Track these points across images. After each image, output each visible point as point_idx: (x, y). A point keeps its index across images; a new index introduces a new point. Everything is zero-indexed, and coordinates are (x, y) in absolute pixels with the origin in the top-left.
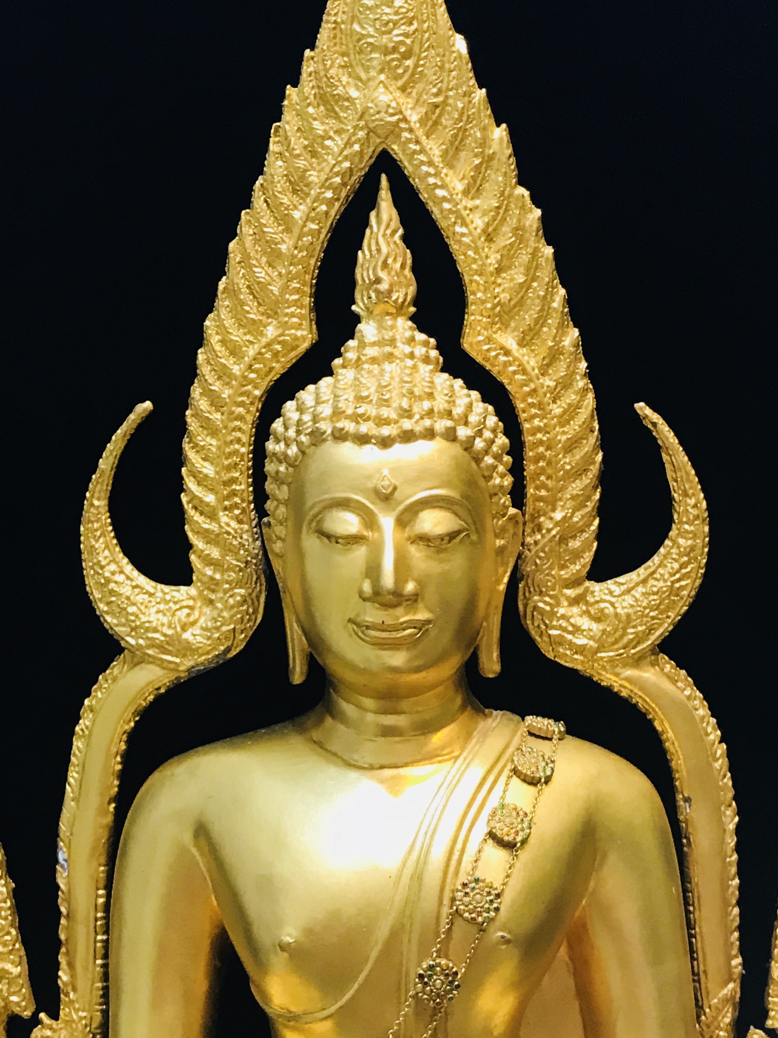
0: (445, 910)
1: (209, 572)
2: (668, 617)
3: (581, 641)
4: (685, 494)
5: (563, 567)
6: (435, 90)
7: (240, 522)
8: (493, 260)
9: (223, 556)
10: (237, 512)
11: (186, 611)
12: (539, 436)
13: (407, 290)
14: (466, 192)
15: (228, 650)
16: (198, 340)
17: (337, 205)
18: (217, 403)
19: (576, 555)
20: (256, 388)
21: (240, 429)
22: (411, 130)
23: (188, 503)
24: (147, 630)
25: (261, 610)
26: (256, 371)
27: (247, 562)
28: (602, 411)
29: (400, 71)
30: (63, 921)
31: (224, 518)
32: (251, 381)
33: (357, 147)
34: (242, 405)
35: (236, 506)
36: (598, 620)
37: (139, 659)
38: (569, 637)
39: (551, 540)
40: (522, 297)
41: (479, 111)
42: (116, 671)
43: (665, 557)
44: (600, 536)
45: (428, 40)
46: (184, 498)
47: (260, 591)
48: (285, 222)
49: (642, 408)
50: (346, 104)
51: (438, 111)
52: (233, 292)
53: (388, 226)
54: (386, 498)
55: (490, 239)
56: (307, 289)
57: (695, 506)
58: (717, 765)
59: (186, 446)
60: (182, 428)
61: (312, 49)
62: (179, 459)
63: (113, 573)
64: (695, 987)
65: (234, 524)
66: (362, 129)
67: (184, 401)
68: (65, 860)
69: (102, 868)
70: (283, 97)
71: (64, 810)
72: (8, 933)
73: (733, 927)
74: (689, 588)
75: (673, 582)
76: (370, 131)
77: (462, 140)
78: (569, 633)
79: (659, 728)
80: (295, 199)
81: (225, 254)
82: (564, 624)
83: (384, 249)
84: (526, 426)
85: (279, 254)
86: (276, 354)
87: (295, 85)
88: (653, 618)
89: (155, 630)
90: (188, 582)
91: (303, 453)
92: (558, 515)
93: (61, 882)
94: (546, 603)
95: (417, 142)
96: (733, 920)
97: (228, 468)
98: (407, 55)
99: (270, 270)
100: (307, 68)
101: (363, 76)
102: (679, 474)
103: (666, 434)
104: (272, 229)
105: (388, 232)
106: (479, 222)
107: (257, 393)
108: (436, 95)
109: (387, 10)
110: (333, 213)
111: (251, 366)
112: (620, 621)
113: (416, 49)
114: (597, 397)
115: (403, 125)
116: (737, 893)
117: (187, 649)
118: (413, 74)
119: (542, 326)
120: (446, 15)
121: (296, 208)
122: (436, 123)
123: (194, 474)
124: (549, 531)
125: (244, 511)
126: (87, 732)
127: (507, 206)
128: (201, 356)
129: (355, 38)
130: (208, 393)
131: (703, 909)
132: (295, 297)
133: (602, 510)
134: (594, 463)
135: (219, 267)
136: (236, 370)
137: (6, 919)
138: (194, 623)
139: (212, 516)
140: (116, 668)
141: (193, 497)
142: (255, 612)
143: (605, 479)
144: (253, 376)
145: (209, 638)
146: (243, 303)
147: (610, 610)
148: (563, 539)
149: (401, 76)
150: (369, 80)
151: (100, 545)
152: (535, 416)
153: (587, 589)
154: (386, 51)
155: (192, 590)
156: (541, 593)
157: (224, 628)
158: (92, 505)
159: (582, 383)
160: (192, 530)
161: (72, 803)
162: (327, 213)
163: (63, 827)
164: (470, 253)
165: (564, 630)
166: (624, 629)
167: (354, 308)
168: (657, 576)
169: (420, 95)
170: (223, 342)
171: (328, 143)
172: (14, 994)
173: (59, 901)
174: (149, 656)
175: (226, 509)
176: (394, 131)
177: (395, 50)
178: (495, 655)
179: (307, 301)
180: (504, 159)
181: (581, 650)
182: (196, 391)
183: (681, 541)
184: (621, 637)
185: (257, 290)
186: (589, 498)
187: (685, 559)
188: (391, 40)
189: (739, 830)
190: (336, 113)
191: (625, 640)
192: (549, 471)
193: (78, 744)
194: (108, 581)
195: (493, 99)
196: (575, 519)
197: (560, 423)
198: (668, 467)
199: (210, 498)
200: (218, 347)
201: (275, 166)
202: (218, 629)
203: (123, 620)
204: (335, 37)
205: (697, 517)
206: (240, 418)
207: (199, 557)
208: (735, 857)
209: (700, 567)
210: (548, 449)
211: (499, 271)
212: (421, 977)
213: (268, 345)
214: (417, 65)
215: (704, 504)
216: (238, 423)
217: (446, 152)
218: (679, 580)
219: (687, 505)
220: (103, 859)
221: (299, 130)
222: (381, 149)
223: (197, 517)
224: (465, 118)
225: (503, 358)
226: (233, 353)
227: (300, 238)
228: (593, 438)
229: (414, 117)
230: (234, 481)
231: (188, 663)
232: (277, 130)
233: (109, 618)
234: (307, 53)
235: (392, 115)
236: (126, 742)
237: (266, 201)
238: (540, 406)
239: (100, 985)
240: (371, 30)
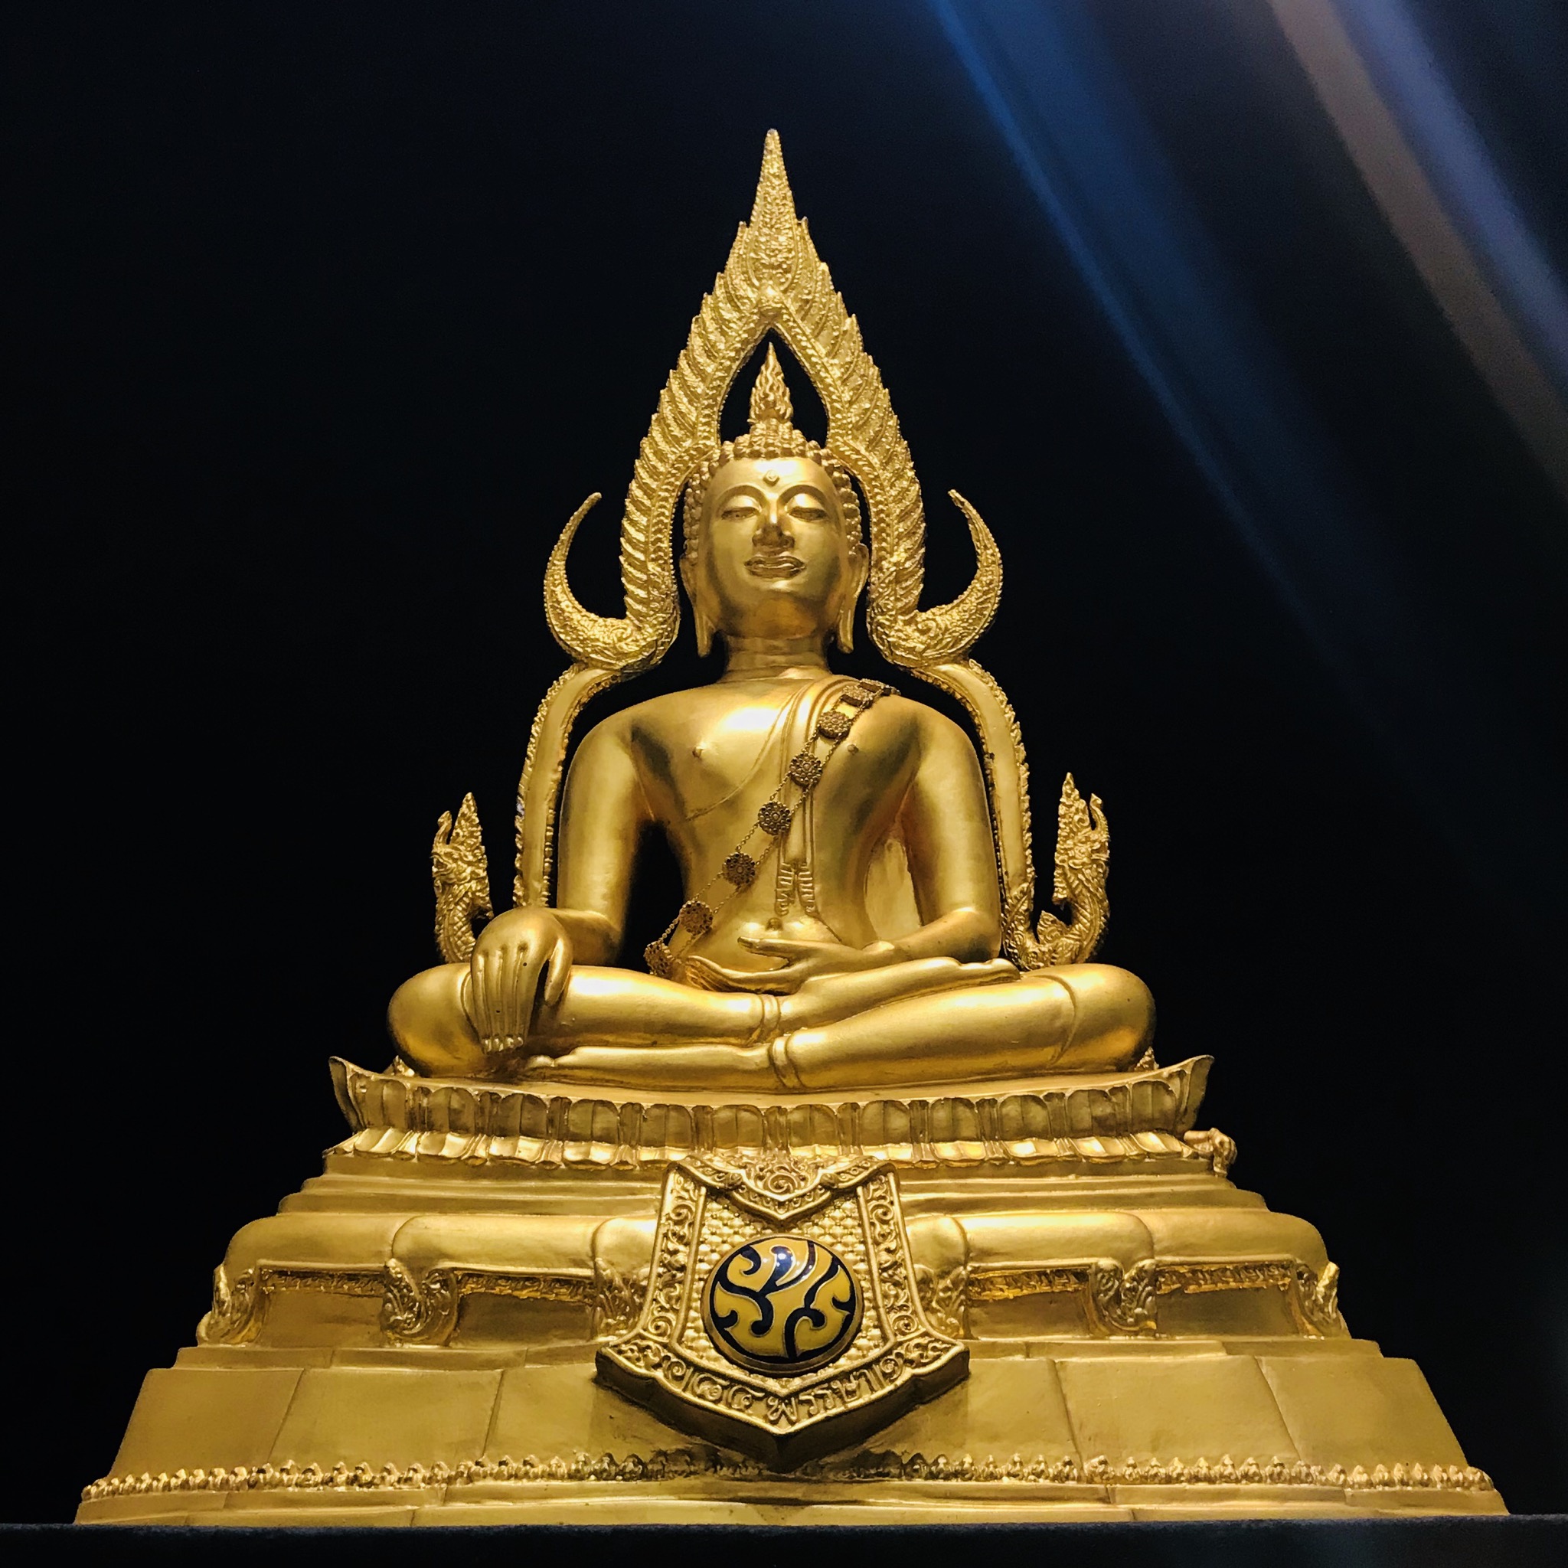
0: (813, 730)
1: (639, 607)
2: (975, 629)
3: (911, 644)
4: (986, 548)
5: (897, 600)
6: (807, 292)
7: (663, 570)
8: (847, 397)
9: (649, 593)
10: (661, 562)
11: (622, 630)
12: (881, 506)
13: (786, 408)
14: (828, 355)
15: (651, 656)
16: (637, 453)
17: (737, 363)
18: (648, 491)
19: (908, 591)
20: (676, 480)
21: (665, 507)
22: (790, 314)
23: (625, 561)
24: (593, 640)
25: (676, 631)
26: (676, 469)
27: (667, 594)
28: (926, 495)
29: (783, 280)
30: (518, 855)
31: (651, 566)
32: (673, 475)
33: (752, 325)
34: (667, 490)
35: (661, 558)
36: (923, 632)
37: (586, 664)
38: (903, 643)
39: (889, 576)
40: (868, 418)
41: (837, 305)
42: (567, 676)
43: (972, 589)
44: (925, 579)
45: (802, 263)
46: (622, 559)
47: (676, 619)
48: (702, 375)
49: (953, 493)
50: (746, 301)
51: (808, 306)
52: (662, 420)
53: (773, 370)
54: (772, 484)
55: (844, 382)
56: (715, 417)
57: (992, 555)
58: (1013, 734)
59: (625, 523)
60: (622, 512)
61: (722, 272)
62: (619, 531)
63: (567, 607)
64: (1000, 888)
65: (659, 569)
66: (756, 314)
67: (625, 492)
68: (523, 809)
69: (551, 811)
70: (702, 298)
71: (524, 775)
72: (478, 848)
73: (1028, 845)
74: (989, 610)
75: (978, 604)
76: (762, 314)
77: (825, 323)
78: (904, 640)
79: (970, 709)
80: (708, 361)
81: (657, 398)
82: (900, 634)
83: (771, 380)
84: (871, 501)
85: (697, 396)
86: (692, 458)
87: (710, 293)
88: (964, 628)
89: (598, 640)
90: (621, 616)
91: (712, 475)
92: (894, 559)
93: (518, 825)
94: (887, 620)
95: (794, 321)
96: (1027, 840)
97: (655, 533)
98: (786, 271)
99: (689, 406)
100: (718, 282)
101: (757, 283)
102: (980, 535)
103: (971, 511)
104: (692, 379)
105: (774, 373)
106: (837, 373)
107: (678, 483)
108: (809, 294)
109: (773, 243)
110: (734, 367)
111: (673, 465)
112: (940, 629)
113: (794, 268)
114: (922, 487)
115: (784, 311)
116: (1030, 821)
117: (621, 655)
118: (792, 283)
119: (882, 437)
120: (814, 250)
121: (709, 365)
122: (806, 314)
123: (629, 541)
124: (888, 569)
125: (666, 562)
126: (543, 719)
127: (857, 361)
128: (637, 463)
129: (751, 262)
130: (643, 487)
131: (1004, 828)
132: (707, 420)
133: (926, 562)
134: (920, 528)
135: (654, 404)
136: (662, 469)
137: (477, 838)
138: (626, 639)
139: (642, 567)
140: (567, 675)
141: (630, 555)
142: (672, 631)
143: (928, 541)
144: (674, 471)
145: (638, 646)
146: (668, 426)
147: (932, 624)
148: (898, 581)
149: (783, 283)
150: (761, 285)
151: (558, 589)
152: (877, 494)
153: (916, 615)
154: (772, 267)
155: (626, 621)
156: (883, 613)
157: (649, 640)
158: (554, 565)
159: (911, 474)
160: (629, 582)
161: (530, 769)
162: (730, 367)
163: (522, 788)
164: (831, 389)
165: (900, 638)
166: (943, 634)
167: (749, 420)
168: (967, 601)
169: (796, 296)
170: (655, 453)
171: (731, 325)
172: (480, 891)
173: (517, 840)
174: (592, 659)
175: (653, 560)
176: (778, 314)
177: (780, 266)
178: (849, 637)
179: (715, 424)
180: (855, 333)
181: (912, 650)
182: (633, 485)
183: (984, 579)
184: (942, 639)
185: (680, 417)
186: (916, 551)
187: (986, 588)
188: (777, 261)
189: (1029, 779)
190: (738, 307)
191: (944, 642)
192: (888, 532)
193: (535, 729)
194: (563, 611)
195: (845, 299)
196: (907, 565)
197: (894, 501)
198: (973, 533)
199: (641, 556)
200: (651, 456)
201: (695, 341)
202: (645, 639)
203: (574, 636)
204: (738, 262)
205: (994, 562)
206: (666, 499)
207: (632, 598)
208: (1028, 797)
209: (996, 596)
210: (888, 516)
211: (851, 403)
212: (794, 761)
213: (686, 451)
214: (794, 278)
215: (999, 555)
216: (664, 503)
217: (813, 330)
218: (982, 603)
219: (987, 554)
220: (552, 805)
221: (712, 318)
222: (767, 328)
223: (630, 569)
224: (827, 308)
225: (854, 457)
226: (661, 461)
227: (711, 383)
228: (918, 513)
229: (793, 309)
230: (660, 540)
231: (622, 664)
232: (697, 320)
233: (562, 636)
234: (719, 274)
235: (776, 303)
236: (569, 738)
237: (688, 363)
238: (882, 487)
239: (546, 893)
240: (764, 256)
